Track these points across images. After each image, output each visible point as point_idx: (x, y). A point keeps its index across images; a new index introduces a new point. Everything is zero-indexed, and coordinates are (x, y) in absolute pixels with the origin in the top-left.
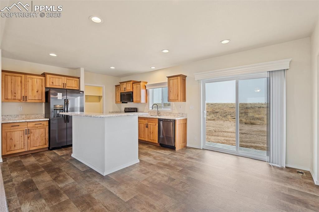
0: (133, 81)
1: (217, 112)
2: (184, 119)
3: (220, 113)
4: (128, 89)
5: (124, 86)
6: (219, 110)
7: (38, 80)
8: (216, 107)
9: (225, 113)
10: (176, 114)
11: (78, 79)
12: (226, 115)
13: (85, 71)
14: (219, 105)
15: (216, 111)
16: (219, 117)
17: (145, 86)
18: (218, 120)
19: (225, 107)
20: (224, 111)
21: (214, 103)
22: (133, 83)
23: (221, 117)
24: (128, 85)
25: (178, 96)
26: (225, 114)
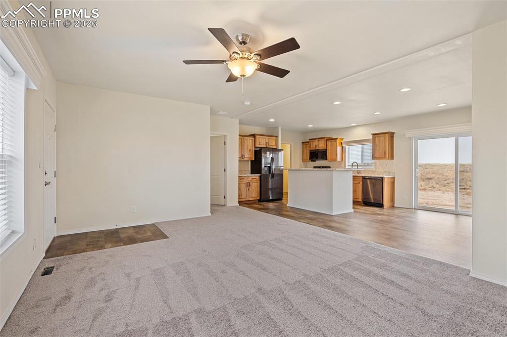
0: (327, 138)
1: (430, 179)
2: (391, 178)
3: (435, 180)
4: (320, 146)
5: (316, 142)
6: (433, 175)
7: (249, 140)
8: (428, 169)
9: (446, 180)
10: (381, 172)
11: (276, 138)
12: (448, 184)
13: (282, 130)
14: (434, 167)
15: (429, 176)
16: (435, 186)
17: (342, 143)
18: (431, 190)
19: (446, 170)
20: (444, 177)
21: (423, 164)
22: (327, 140)
23: (438, 186)
24: (320, 142)
25: (385, 153)
26: (446, 182)
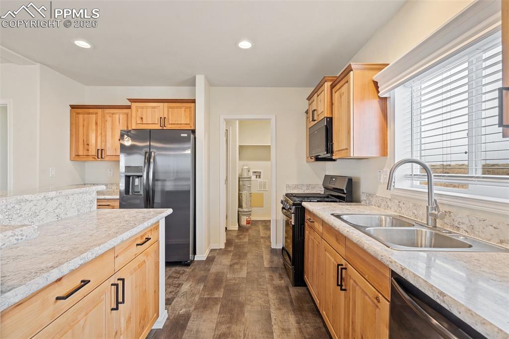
4: (320, 112)
5: (315, 103)
7: (121, 116)
11: (192, 105)
17: (376, 83)
22: (332, 87)
24: (320, 98)
